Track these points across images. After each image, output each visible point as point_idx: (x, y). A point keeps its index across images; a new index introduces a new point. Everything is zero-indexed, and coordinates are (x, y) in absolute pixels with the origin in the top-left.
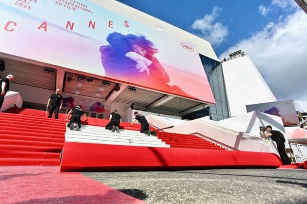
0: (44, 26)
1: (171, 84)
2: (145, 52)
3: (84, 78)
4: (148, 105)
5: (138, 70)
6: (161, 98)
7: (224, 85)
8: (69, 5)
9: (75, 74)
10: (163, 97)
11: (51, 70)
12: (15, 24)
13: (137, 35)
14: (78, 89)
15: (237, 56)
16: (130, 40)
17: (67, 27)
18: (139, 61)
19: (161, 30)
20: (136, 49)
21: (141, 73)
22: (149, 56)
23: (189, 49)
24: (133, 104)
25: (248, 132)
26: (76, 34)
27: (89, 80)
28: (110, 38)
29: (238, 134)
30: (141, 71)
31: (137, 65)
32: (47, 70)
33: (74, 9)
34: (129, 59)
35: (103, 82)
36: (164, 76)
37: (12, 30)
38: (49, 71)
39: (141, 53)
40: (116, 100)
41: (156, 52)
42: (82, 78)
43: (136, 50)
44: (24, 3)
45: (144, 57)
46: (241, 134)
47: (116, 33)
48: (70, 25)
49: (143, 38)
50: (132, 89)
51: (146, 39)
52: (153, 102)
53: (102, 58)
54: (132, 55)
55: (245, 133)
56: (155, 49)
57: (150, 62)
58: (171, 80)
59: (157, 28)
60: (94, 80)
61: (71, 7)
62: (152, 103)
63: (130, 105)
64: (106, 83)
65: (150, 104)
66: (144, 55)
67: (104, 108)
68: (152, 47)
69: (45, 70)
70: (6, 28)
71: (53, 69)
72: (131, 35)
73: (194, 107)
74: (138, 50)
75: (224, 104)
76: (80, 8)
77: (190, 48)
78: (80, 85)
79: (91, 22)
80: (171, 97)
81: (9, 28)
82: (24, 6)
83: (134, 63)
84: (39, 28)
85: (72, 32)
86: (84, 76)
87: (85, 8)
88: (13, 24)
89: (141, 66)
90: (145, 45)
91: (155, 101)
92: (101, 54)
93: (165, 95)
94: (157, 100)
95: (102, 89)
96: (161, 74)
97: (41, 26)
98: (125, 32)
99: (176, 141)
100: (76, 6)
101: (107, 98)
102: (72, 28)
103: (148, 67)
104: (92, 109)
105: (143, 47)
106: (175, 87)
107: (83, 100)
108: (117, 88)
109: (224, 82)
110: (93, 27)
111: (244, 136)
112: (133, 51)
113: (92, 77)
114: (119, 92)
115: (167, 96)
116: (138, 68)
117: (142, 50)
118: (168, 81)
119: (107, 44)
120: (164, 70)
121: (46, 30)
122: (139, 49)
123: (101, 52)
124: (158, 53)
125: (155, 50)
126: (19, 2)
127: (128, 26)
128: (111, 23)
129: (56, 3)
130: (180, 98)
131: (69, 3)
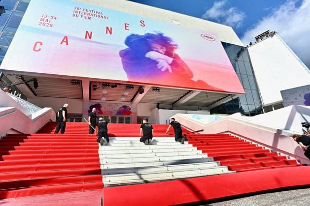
0: (65, 40)
1: (195, 79)
2: (165, 50)
3: (108, 85)
4: (174, 103)
5: (160, 69)
6: (186, 94)
7: (253, 72)
8: (85, 15)
9: (100, 82)
10: (188, 93)
11: (77, 82)
12: (41, 44)
13: (154, 33)
14: (104, 96)
15: (265, 38)
16: (148, 39)
17: (86, 38)
19: (178, 23)
21: (163, 72)
22: (169, 53)
23: (209, 39)
24: (158, 104)
25: (287, 128)
26: (95, 42)
27: (113, 87)
28: (128, 41)
29: (275, 132)
30: (163, 70)
31: (158, 65)
32: (73, 83)
33: (90, 18)
34: (149, 59)
35: (126, 87)
36: (186, 72)
37: (40, 50)
38: (75, 83)
39: (161, 51)
40: (141, 101)
41: (176, 48)
42: (106, 85)
43: (155, 49)
44: (46, 22)
45: (165, 54)
46: (279, 131)
47: (133, 35)
48: (89, 35)
49: (161, 35)
50: (156, 89)
51: (164, 36)
52: (179, 99)
53: (123, 62)
54: (152, 55)
55: (283, 131)
56: (174, 45)
57: (171, 60)
58: (194, 75)
59: (174, 21)
60: (118, 85)
61: (87, 16)
62: (177, 100)
63: (156, 105)
64: (130, 87)
65: (176, 102)
66: (164, 53)
67: (131, 110)
68: (172, 43)
69: (71, 82)
70: (34, 50)
71: (79, 80)
72: (148, 34)
73: (222, 99)
75: (255, 92)
76: (95, 16)
77: (211, 38)
78: (105, 92)
79: (107, 28)
80: (197, 92)
81: (37, 49)
82: (46, 25)
83: (155, 62)
84: (61, 44)
85: (92, 42)
86: (108, 83)
87: (100, 15)
88: (39, 44)
89: (163, 65)
90: (164, 42)
91: (181, 98)
92: (121, 58)
93: (190, 91)
94: (182, 97)
95: (126, 93)
96: (183, 70)
97: (63, 41)
98: (142, 32)
99: (208, 144)
100: (92, 15)
101: (132, 101)
102: (90, 38)
103: (170, 65)
104: (119, 113)
105: (162, 45)
106: (200, 82)
107: (110, 105)
108: (141, 90)
109: (252, 68)
110: (111, 33)
111: (283, 134)
112: (153, 50)
113: (115, 83)
114: (143, 94)
115: (193, 92)
116: (159, 67)
117: (161, 48)
118: (192, 76)
119: (126, 47)
120: (186, 65)
121: (67, 44)
122: (158, 47)
123: (121, 57)
124: (178, 48)
125: (174, 46)
126: (43, 22)
127: (144, 26)
128: (127, 25)
129: (74, 15)
130: (206, 92)
131: (85, 13)
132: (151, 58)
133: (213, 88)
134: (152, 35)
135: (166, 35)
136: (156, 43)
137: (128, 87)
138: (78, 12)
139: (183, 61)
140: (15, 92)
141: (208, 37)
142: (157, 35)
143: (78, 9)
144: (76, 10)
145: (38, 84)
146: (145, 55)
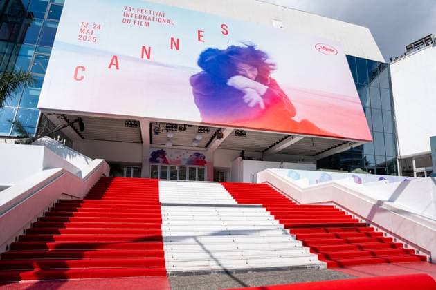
0: (114, 62)
1: (297, 118)
2: (256, 72)
3: (175, 128)
4: (266, 150)
5: (247, 104)
6: (283, 139)
7: (392, 105)
8: (140, 20)
9: (163, 123)
10: (286, 137)
11: (133, 123)
12: (84, 69)
13: (242, 45)
17: (142, 57)
18: (248, 90)
20: (241, 70)
21: (251, 108)
23: (328, 52)
26: (155, 64)
27: (181, 129)
30: (252, 105)
31: (245, 96)
32: (128, 124)
33: (147, 24)
34: (232, 89)
35: (199, 130)
36: (286, 108)
37: (82, 78)
38: (131, 124)
39: (250, 75)
41: (273, 70)
42: (172, 127)
44: (88, 35)
45: (255, 80)
47: (210, 50)
48: (146, 52)
49: (251, 48)
50: (240, 133)
51: (256, 49)
53: (195, 94)
54: (237, 81)
56: (271, 64)
57: (263, 88)
60: (187, 128)
61: (144, 21)
62: (270, 147)
64: (204, 130)
66: (254, 78)
68: (268, 61)
70: (75, 78)
71: (135, 121)
72: (233, 47)
74: (245, 71)
75: (389, 137)
77: (330, 50)
78: (170, 135)
79: (172, 39)
80: (298, 138)
81: (79, 77)
82: (88, 39)
83: (240, 93)
84: (110, 67)
85: (150, 63)
86: (174, 125)
87: (162, 18)
88: (81, 69)
89: (251, 97)
90: (255, 60)
92: (192, 88)
93: (289, 136)
94: (278, 143)
97: (111, 64)
98: (222, 45)
100: (150, 18)
102: (149, 57)
103: (262, 96)
105: (251, 65)
107: (178, 152)
108: (218, 134)
109: (391, 98)
110: (177, 48)
112: (238, 74)
113: (185, 125)
114: (222, 140)
115: (292, 137)
120: (286, 97)
121: (117, 68)
123: (192, 85)
125: (271, 67)
126: (83, 35)
127: (227, 33)
128: (201, 34)
129: (124, 21)
130: (312, 138)
131: (140, 17)
132: (236, 87)
133: (323, 132)
134: (238, 48)
135: (259, 47)
136: (243, 63)
137: (201, 130)
138: (130, 15)
139: (282, 91)
140: (59, 137)
141: (326, 49)
142: (246, 49)
143: (130, 9)
144: (127, 11)
145: (85, 124)
146: (227, 81)
